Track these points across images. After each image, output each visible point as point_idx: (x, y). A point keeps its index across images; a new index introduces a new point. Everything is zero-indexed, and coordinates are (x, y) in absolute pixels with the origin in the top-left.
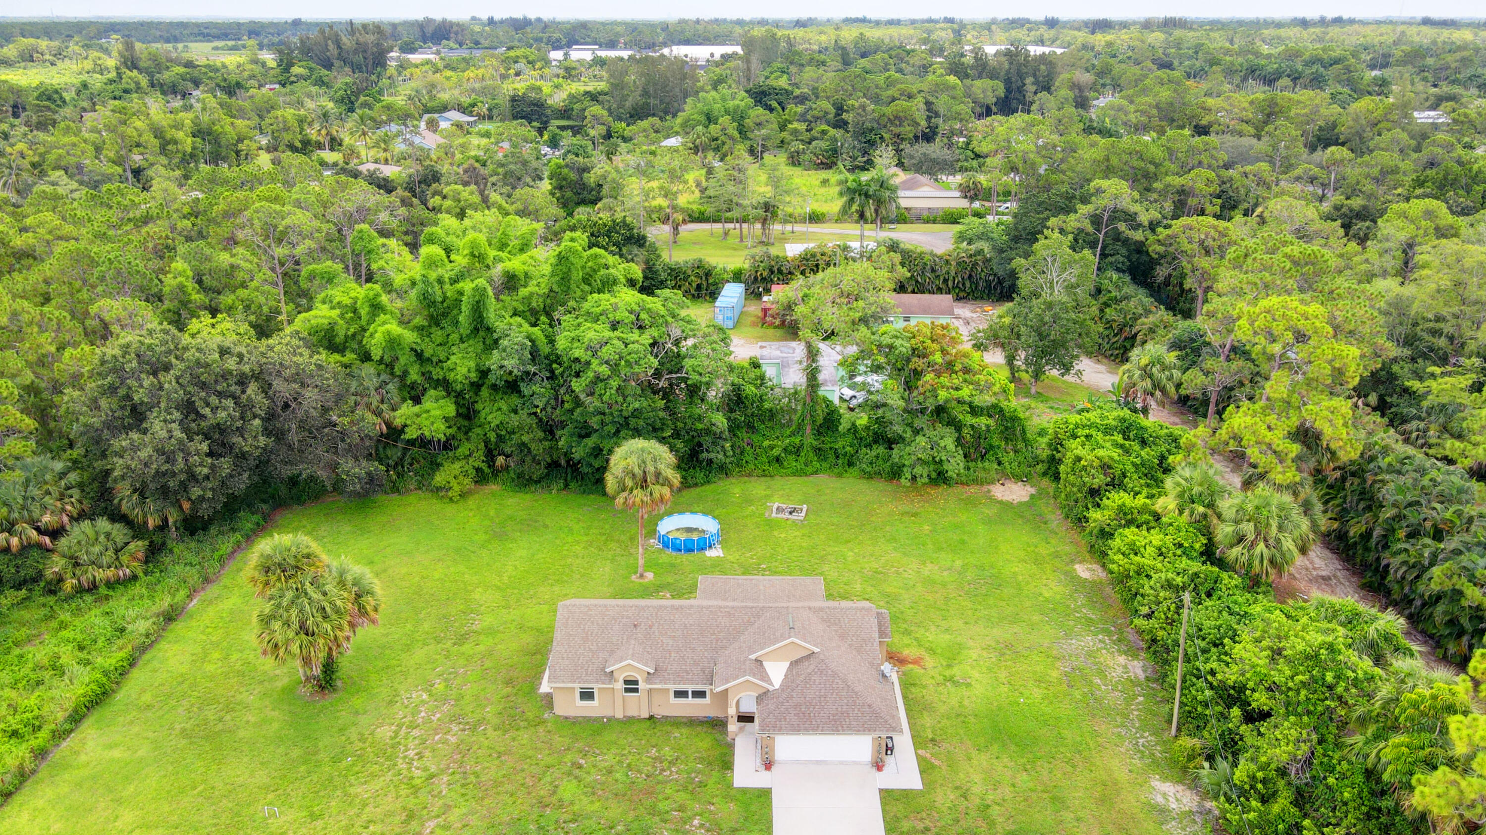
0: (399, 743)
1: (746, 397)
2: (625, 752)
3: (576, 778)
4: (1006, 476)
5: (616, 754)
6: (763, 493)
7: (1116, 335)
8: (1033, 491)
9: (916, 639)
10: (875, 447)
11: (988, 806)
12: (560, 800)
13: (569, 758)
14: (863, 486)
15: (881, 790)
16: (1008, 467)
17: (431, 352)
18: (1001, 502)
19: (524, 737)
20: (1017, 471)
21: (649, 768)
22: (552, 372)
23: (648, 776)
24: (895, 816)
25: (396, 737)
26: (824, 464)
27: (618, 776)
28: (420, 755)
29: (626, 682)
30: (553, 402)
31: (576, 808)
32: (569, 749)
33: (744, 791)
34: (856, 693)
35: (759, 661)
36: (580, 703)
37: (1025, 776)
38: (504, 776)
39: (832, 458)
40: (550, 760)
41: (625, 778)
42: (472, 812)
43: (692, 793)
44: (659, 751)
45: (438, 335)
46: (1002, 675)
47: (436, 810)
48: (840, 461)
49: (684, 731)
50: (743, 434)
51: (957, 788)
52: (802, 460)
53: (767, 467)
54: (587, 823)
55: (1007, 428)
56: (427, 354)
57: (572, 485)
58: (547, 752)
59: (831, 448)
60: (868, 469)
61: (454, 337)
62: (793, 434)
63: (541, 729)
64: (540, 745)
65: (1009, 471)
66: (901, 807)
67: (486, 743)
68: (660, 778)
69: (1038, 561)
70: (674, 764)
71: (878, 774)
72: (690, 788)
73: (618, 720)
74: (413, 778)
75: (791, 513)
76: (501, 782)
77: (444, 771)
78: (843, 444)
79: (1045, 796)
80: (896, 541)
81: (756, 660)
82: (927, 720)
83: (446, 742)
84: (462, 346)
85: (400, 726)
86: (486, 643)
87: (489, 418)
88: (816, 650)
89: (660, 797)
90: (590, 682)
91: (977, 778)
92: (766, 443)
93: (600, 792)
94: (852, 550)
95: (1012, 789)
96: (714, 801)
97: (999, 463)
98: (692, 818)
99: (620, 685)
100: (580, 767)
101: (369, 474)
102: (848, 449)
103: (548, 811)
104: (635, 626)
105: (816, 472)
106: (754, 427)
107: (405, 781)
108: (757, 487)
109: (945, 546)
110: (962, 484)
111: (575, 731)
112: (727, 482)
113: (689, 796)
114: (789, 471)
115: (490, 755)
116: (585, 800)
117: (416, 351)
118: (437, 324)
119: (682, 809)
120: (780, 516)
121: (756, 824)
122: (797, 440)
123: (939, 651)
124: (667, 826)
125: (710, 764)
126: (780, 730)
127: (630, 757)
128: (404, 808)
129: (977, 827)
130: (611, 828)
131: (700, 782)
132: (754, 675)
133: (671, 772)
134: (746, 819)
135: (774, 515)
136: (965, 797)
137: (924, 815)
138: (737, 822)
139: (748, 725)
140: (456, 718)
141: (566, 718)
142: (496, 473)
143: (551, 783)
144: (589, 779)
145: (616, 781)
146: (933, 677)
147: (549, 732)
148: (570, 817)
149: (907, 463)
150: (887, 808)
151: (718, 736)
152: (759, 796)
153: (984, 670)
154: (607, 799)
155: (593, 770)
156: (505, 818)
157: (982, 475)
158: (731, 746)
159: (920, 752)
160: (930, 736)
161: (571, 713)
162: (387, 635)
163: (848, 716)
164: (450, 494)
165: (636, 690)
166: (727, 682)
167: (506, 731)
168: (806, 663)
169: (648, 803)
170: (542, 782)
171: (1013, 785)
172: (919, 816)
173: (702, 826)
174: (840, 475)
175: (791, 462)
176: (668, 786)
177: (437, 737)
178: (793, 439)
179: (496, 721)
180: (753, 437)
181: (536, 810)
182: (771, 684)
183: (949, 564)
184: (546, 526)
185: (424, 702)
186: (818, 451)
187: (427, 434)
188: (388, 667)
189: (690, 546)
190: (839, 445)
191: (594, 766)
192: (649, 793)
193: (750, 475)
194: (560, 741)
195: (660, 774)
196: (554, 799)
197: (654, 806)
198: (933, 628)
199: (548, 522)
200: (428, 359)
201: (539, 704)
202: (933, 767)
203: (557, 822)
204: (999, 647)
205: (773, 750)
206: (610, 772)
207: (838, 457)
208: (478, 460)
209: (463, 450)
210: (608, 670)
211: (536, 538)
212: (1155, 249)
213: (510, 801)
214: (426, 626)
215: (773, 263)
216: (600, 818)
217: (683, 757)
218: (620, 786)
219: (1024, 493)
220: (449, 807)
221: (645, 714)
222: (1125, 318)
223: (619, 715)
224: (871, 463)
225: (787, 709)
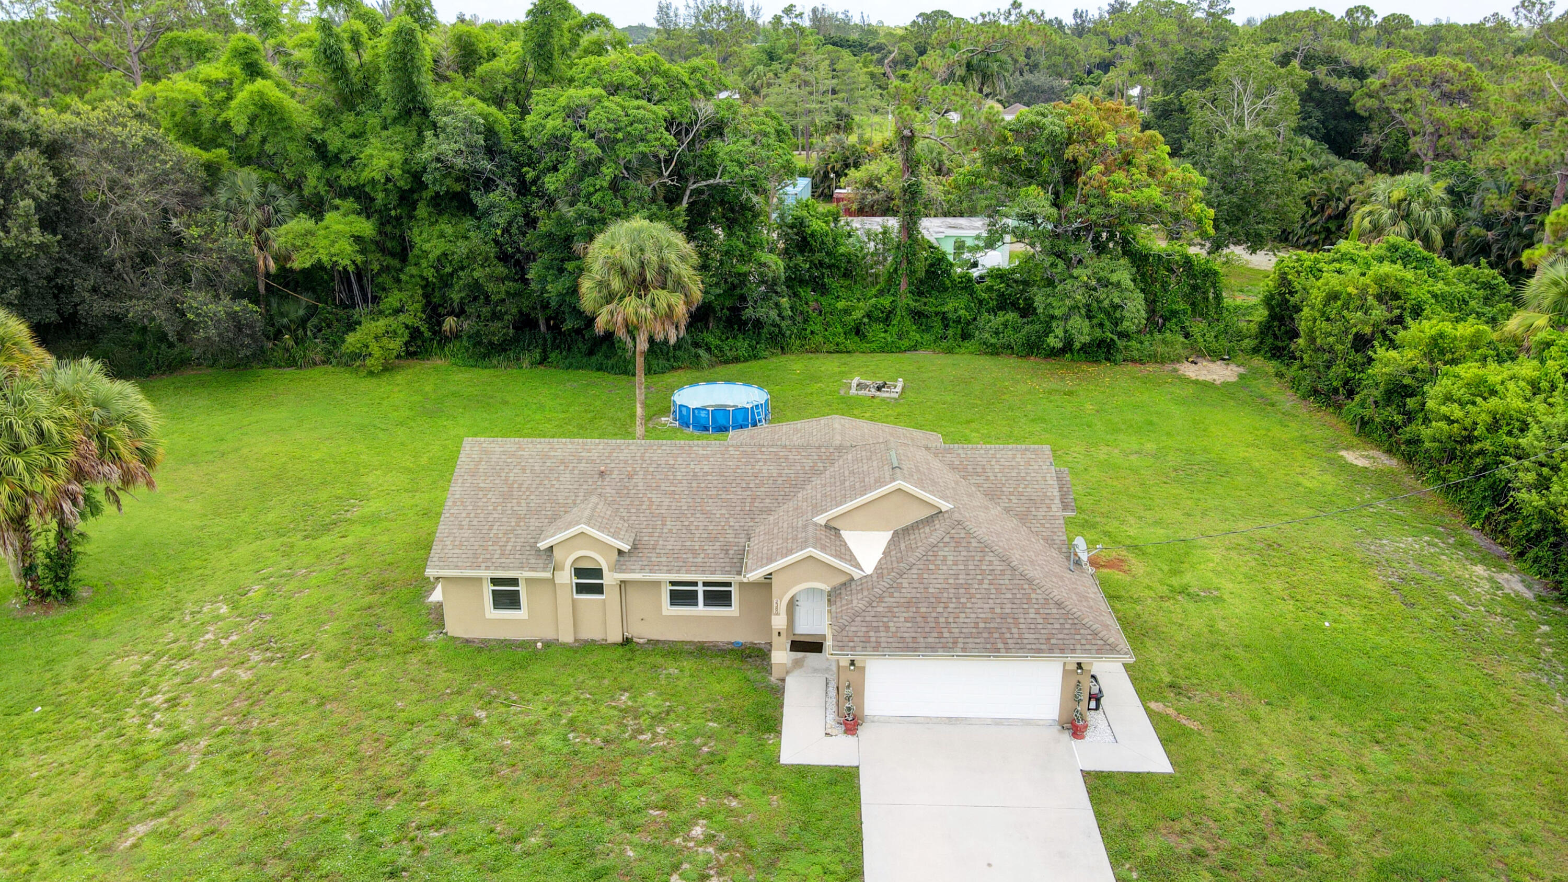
0: (144, 683)
1: (812, 235)
2: (569, 699)
3: (462, 742)
4: (1199, 353)
5: (550, 702)
6: (836, 370)
7: (1314, 214)
8: (1241, 370)
9: (1107, 534)
10: (1000, 313)
11: (1322, 809)
12: (420, 785)
13: (455, 707)
14: (986, 362)
15: (1086, 774)
16: (1201, 340)
17: (339, 144)
18: (1196, 382)
19: (378, 672)
20: (1214, 345)
21: (612, 727)
22: (521, 178)
23: (607, 741)
24: (1125, 825)
25: (144, 672)
26: (926, 336)
27: (547, 740)
28: (173, 703)
29: (579, 572)
30: (521, 220)
31: (448, 800)
32: (459, 693)
33: (802, 771)
34: (1030, 581)
35: (832, 529)
36: (493, 614)
37: (1378, 753)
38: (320, 739)
39: (938, 325)
40: (418, 712)
41: (560, 745)
42: (233, 807)
43: (694, 773)
44: (633, 698)
45: (349, 121)
46: (1277, 587)
47: (161, 802)
48: (950, 332)
49: (688, 664)
50: (808, 293)
51: (1245, 772)
52: (894, 330)
53: (841, 339)
54: (465, 829)
55: (1195, 288)
56: (332, 148)
57: (553, 356)
58: (415, 697)
59: (937, 314)
60: (993, 341)
61: (374, 121)
62: (881, 293)
63: (414, 659)
64: (405, 684)
65: (1201, 345)
66: (1133, 807)
67: (304, 681)
68: (631, 745)
69: (1276, 446)
70: (662, 721)
71: (1075, 744)
72: (690, 764)
73: (564, 646)
74: (140, 742)
75: (879, 389)
76: (314, 750)
77: (202, 731)
78: (955, 305)
79: (1436, 790)
80: (1044, 421)
81: (827, 527)
82: (1156, 654)
83: (228, 680)
84: (385, 133)
85: (158, 656)
86: (359, 532)
87: (426, 246)
88: (945, 506)
89: (627, 781)
90: (508, 568)
91: (1282, 754)
92: (841, 305)
93: (506, 771)
94: (977, 431)
95: (1360, 776)
96: (739, 789)
97: (1187, 336)
98: (689, 823)
99: (566, 577)
100: (475, 723)
101: (233, 316)
102: (962, 312)
103: (391, 804)
104: (602, 473)
105: (914, 348)
106: (824, 285)
107: (126, 747)
108: (828, 364)
109: (1123, 427)
110: (1133, 361)
111: (479, 661)
112: (784, 358)
113: (686, 780)
114: (874, 346)
115: (304, 702)
116: (472, 784)
117: (314, 141)
118: (352, 108)
119: (670, 804)
120: (862, 392)
121: (826, 836)
122: (886, 301)
123: (1151, 550)
124: (635, 838)
125: (733, 721)
126: (877, 648)
127: (578, 707)
128: (99, 798)
129: (1310, 852)
130: (516, 841)
131: (712, 754)
132: (823, 549)
133: (655, 735)
134: (805, 827)
135: (853, 391)
136: (1265, 788)
137: (1187, 824)
138: (785, 833)
139: (811, 657)
140: (262, 643)
141: (467, 641)
142: (443, 339)
143: (409, 753)
144: (487, 745)
145: (542, 749)
146: (1149, 587)
147: (429, 663)
148: (433, 817)
149: (1057, 313)
150: (1105, 809)
151: (752, 674)
152: (832, 783)
153: (1241, 578)
154: (517, 783)
155: (498, 731)
156: (297, 818)
157: (1161, 349)
158: (778, 692)
159: (1153, 705)
160: (1167, 679)
161: (477, 632)
162: (202, 528)
163: (1017, 624)
164: (368, 362)
165: (598, 589)
166: (771, 560)
167: (347, 662)
168: (927, 530)
169: (601, 792)
170: (392, 750)
171: (1361, 770)
172: (1177, 827)
173: (710, 839)
174: (950, 351)
175: (876, 332)
176: (647, 759)
177: (217, 673)
178: (881, 300)
179: (333, 645)
180: (822, 299)
181: (366, 802)
182: (858, 566)
183: (1136, 447)
184: (505, 403)
185: (219, 618)
186: (918, 316)
187: (325, 259)
188: (184, 569)
189: (722, 421)
190: (949, 307)
191: (502, 723)
192: (607, 773)
193: (816, 351)
194: (441, 678)
195: (633, 737)
196: (406, 784)
197: (610, 799)
198: (1131, 520)
199: (509, 398)
200: (337, 157)
201: (424, 619)
202: (1185, 733)
203: (402, 826)
204: (1258, 546)
205: (860, 692)
206: (531, 733)
207: (946, 327)
208: (414, 316)
209: (392, 299)
210: (543, 545)
211: (485, 415)
212: (1362, 104)
213: (317, 784)
214: (271, 516)
215: (848, 153)
216: (496, 820)
217: (680, 710)
218: (547, 759)
219: (1228, 373)
220: (190, 795)
221: (615, 636)
222: (1329, 189)
223: (567, 637)
224: (997, 333)
225: (890, 609)
